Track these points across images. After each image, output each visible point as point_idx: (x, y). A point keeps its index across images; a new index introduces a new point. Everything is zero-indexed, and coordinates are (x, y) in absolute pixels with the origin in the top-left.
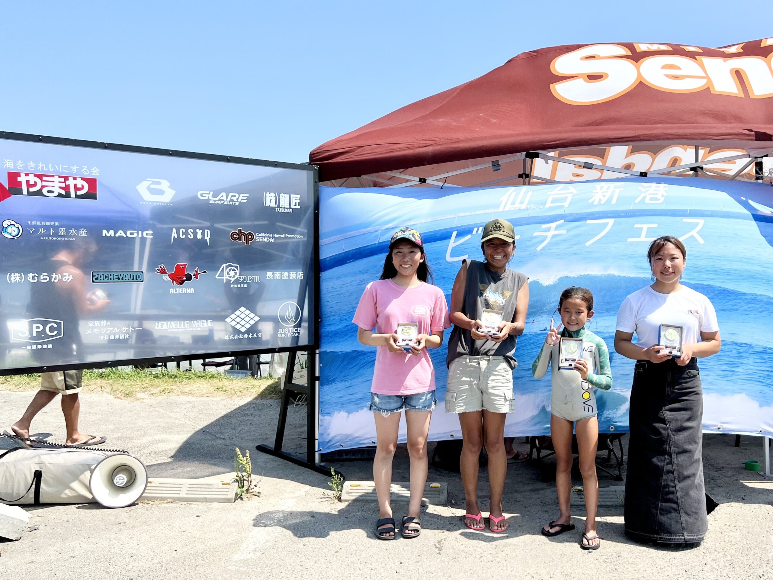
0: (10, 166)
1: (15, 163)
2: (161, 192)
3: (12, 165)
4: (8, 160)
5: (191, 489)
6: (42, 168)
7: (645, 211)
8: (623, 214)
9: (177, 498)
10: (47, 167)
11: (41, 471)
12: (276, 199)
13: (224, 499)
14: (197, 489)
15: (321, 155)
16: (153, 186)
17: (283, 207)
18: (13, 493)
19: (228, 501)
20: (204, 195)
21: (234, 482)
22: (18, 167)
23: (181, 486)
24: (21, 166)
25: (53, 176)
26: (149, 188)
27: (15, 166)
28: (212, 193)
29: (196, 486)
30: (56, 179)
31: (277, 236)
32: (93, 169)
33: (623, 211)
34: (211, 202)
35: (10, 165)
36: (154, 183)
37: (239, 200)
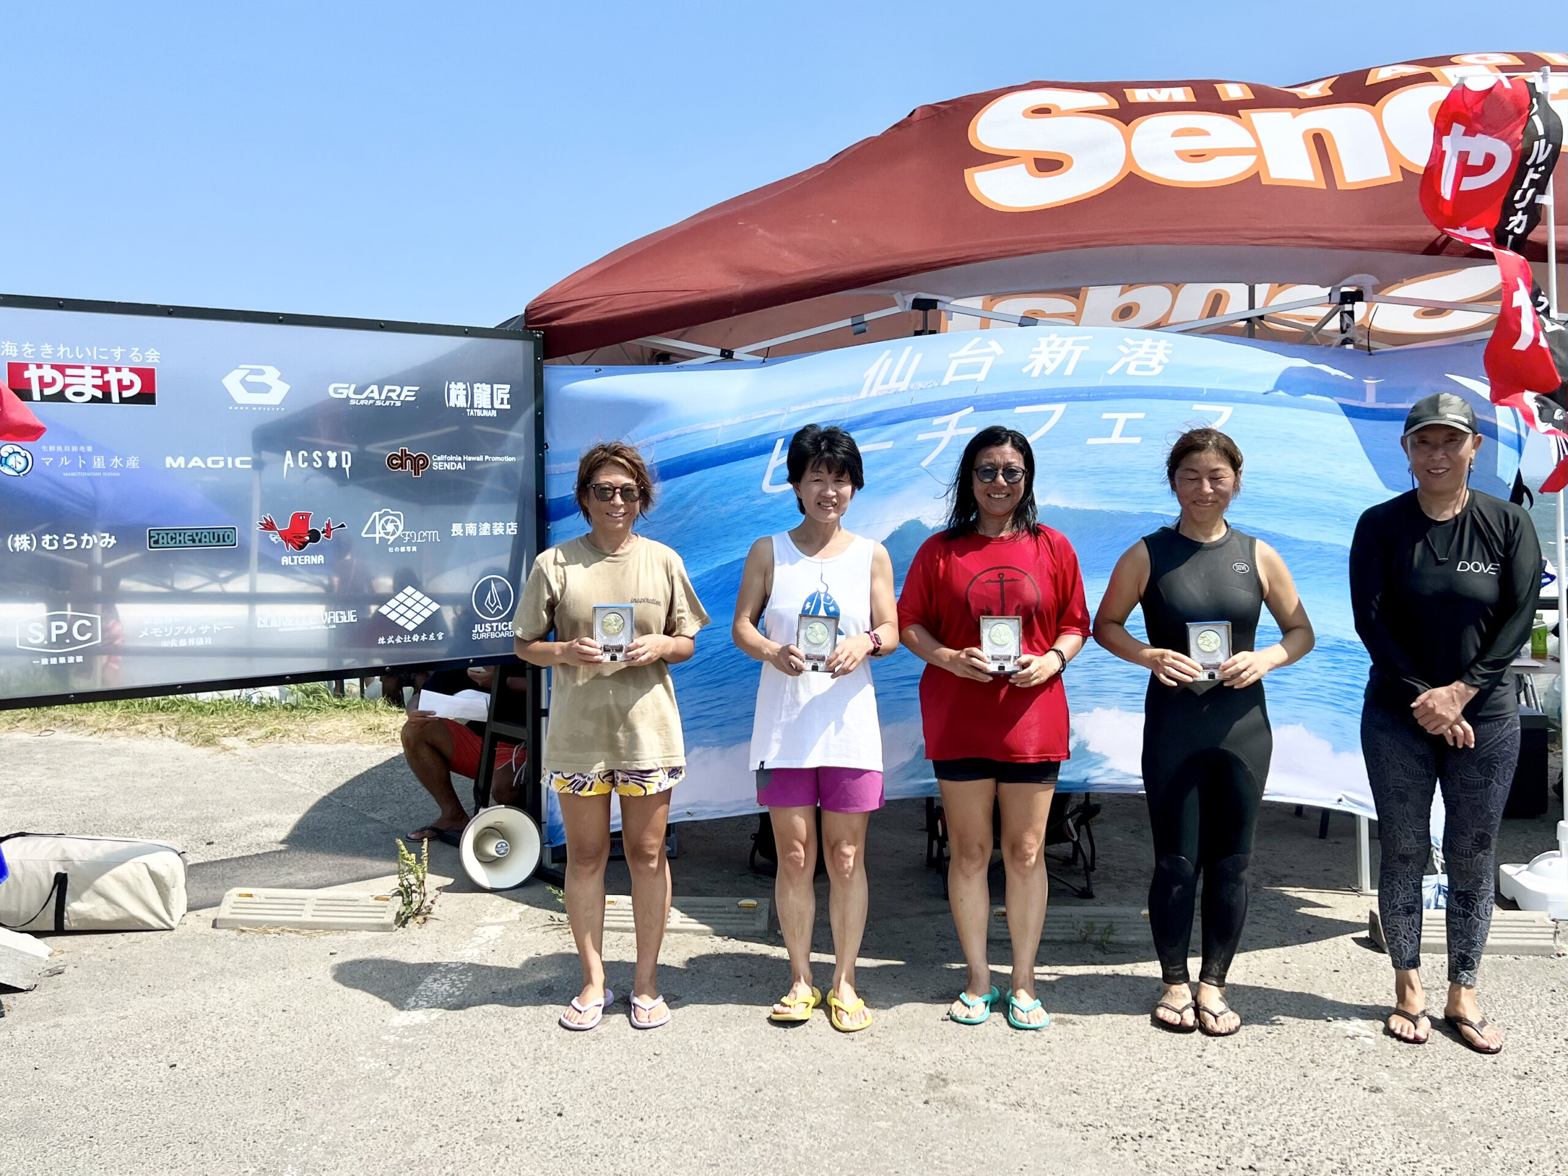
0: (12, 353)
1: (19, 347)
2: (265, 388)
3: (16, 350)
4: (8, 343)
5: (321, 908)
6: (63, 354)
7: (1124, 388)
8: (1081, 395)
9: (295, 923)
10: (73, 352)
11: (66, 874)
12: (467, 393)
13: (377, 925)
14: (330, 908)
15: (546, 310)
16: (251, 378)
17: (480, 407)
18: (19, 911)
19: (385, 928)
20: (340, 391)
21: (395, 895)
22: (25, 355)
23: (304, 902)
24: (30, 351)
25: (82, 367)
26: (243, 382)
27: (20, 353)
28: (353, 387)
29: (328, 902)
30: (88, 372)
31: (470, 459)
32: (149, 353)
33: (1082, 390)
34: (352, 402)
35: (11, 350)
36: (253, 372)
37: (402, 398)
